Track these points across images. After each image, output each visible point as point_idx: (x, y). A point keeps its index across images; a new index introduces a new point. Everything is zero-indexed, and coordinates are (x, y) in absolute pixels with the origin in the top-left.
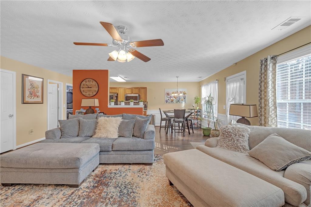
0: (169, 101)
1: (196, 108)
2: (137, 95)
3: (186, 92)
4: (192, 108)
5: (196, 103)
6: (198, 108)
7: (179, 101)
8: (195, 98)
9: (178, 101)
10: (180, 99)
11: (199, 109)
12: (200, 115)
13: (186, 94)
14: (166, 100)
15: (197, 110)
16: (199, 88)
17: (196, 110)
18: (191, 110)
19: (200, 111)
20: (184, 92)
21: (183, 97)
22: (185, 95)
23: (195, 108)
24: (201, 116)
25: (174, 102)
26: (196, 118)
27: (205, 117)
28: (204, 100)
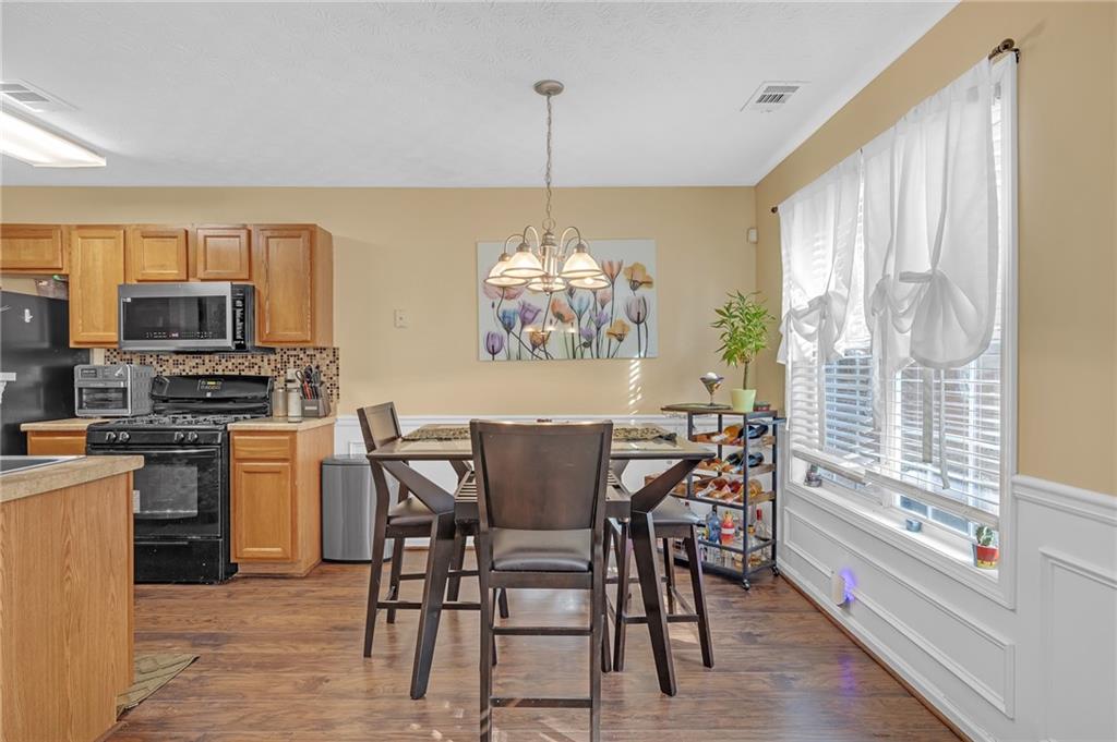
0: (514, 341)
1: (734, 397)
2: (224, 289)
3: (651, 272)
4: (700, 397)
5: (728, 357)
6: (747, 401)
7: (590, 337)
8: (726, 313)
9: (588, 345)
10: (605, 328)
11: (756, 408)
12: (768, 460)
13: (649, 283)
14: (490, 337)
15: (739, 420)
16: (753, 236)
17: (728, 420)
18: (693, 412)
19: (764, 429)
20: (632, 269)
21: (628, 312)
22: (642, 291)
23: (719, 399)
24: (773, 469)
25: (555, 347)
26: (735, 486)
27: (809, 480)
28: (811, 329)
